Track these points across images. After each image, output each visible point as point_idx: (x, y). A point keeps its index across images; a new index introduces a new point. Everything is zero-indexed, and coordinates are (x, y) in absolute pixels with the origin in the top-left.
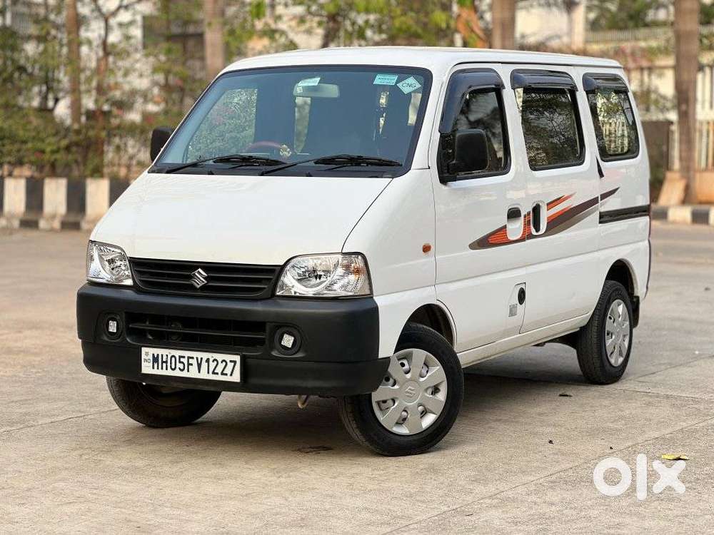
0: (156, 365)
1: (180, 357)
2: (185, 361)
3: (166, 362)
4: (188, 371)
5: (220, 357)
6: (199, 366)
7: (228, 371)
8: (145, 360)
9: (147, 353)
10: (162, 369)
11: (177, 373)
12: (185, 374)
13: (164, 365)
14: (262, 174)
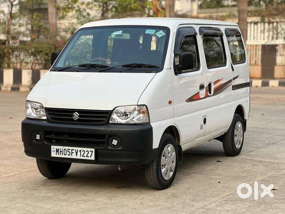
0: (57, 153)
1: (68, 149)
2: (70, 151)
3: (62, 152)
4: (72, 155)
5: (85, 149)
6: (77, 153)
7: (89, 155)
8: (53, 151)
9: (54, 148)
10: (60, 154)
11: (67, 156)
12: (70, 157)
13: (61, 153)
14: (100, 72)
